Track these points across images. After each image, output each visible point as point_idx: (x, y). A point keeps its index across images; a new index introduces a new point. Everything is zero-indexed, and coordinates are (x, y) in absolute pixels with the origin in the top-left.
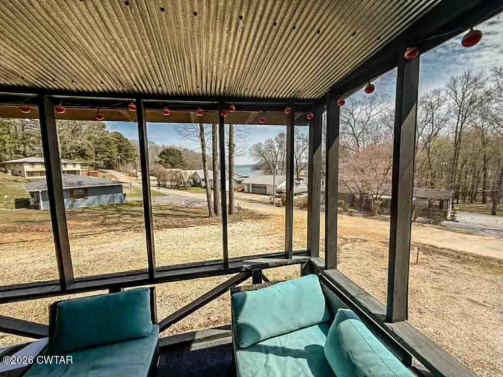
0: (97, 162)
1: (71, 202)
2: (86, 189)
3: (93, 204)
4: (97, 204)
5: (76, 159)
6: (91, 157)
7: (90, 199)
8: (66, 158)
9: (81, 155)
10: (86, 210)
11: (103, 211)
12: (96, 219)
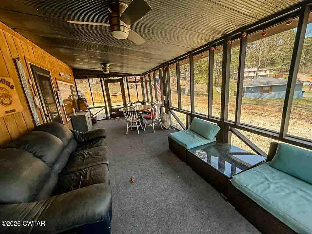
0: (283, 67)
1: (260, 94)
2: (271, 87)
3: (274, 97)
4: (277, 97)
5: (268, 67)
6: (278, 64)
7: (273, 93)
8: (262, 67)
9: (271, 64)
10: (268, 101)
11: (281, 103)
12: (275, 107)
